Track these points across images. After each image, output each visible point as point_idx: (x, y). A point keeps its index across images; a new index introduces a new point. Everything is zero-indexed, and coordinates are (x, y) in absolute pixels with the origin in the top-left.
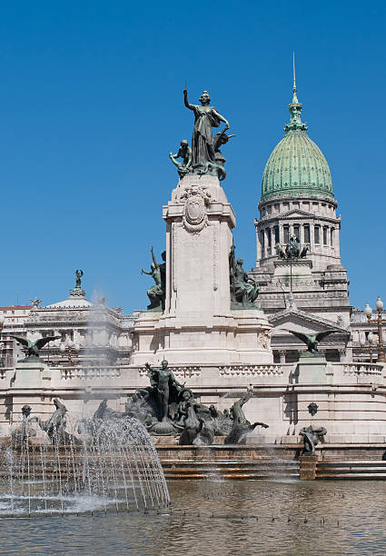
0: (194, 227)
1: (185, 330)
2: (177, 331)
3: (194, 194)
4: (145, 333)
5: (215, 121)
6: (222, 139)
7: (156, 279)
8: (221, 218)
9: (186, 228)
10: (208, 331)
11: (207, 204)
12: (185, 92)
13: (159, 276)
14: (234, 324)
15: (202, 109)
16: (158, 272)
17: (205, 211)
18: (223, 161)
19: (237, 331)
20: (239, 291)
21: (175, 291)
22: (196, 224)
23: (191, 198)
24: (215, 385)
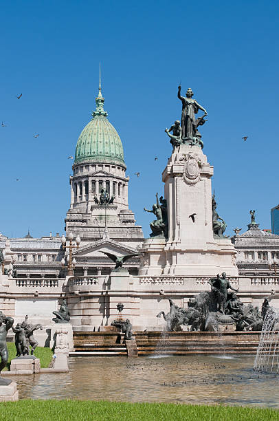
0: (192, 181)
1: (187, 251)
2: (182, 252)
3: (191, 158)
4: (154, 253)
5: (196, 109)
6: (202, 122)
7: (158, 216)
8: (208, 176)
9: (186, 181)
10: (203, 252)
11: (200, 166)
12: (179, 88)
13: (160, 214)
14: (219, 249)
15: (188, 100)
16: (159, 211)
17: (200, 171)
18: (201, 137)
19: (220, 254)
20: (216, 226)
21: (179, 225)
22: (193, 179)
23: (190, 161)
24: (249, 290)
